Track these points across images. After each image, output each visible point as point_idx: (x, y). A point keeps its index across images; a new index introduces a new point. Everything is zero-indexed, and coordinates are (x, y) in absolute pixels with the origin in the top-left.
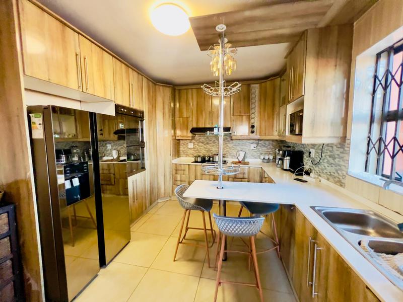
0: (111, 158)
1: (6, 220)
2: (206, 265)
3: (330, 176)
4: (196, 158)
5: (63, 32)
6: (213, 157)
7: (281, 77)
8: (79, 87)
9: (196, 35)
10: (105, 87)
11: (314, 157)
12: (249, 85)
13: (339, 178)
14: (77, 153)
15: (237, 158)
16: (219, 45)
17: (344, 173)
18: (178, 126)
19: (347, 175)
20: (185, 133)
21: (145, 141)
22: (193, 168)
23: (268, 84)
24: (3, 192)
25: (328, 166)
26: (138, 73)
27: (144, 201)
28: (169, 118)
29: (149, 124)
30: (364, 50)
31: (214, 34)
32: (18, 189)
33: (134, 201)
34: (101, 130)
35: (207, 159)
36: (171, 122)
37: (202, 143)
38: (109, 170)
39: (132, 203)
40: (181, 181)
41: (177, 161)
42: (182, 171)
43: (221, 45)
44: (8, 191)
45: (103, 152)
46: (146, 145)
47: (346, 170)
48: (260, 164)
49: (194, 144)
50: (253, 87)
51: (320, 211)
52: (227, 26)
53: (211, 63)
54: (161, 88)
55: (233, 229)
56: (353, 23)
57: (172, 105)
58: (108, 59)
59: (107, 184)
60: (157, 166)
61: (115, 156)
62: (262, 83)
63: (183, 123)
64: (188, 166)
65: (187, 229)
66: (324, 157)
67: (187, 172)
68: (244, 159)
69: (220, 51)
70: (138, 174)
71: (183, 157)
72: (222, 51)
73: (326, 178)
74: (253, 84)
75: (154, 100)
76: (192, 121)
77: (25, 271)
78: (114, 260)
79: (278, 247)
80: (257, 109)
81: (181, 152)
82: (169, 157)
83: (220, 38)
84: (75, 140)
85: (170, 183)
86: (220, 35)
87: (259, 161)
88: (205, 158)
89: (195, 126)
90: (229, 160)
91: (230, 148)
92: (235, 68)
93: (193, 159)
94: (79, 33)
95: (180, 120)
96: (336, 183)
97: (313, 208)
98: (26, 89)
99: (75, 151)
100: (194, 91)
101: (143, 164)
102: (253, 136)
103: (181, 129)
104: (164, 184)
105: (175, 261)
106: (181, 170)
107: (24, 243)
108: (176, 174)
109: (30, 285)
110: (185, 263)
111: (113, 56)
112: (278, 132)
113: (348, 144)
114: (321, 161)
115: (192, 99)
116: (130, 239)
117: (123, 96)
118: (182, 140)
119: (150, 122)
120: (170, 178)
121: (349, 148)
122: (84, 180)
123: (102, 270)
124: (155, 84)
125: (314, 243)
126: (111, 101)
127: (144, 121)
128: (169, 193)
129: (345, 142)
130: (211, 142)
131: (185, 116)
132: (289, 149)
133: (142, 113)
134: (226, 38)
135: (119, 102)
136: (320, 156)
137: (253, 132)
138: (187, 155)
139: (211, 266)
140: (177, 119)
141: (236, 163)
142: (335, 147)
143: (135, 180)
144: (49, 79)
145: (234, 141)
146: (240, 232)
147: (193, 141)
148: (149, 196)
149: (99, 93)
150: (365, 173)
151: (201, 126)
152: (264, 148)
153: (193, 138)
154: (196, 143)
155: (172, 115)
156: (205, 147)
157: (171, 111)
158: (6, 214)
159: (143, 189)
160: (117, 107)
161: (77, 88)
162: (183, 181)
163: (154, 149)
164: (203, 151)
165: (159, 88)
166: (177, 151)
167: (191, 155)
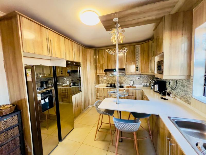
0: (66, 85)
1: (17, 118)
2: (111, 143)
3: (182, 97)
4: (108, 85)
5: (41, 29)
6: (116, 84)
7: (152, 40)
9: (103, 24)
10: (61, 53)
11: (172, 85)
12: (135, 46)
13: (187, 99)
14: (50, 83)
15: (129, 84)
16: (115, 29)
17: (190, 96)
18: (98, 68)
19: (192, 97)
20: (101, 72)
21: (81, 77)
22: (106, 90)
23: (145, 44)
24: (16, 105)
25: (180, 91)
26: (77, 44)
27: (81, 107)
28: (93, 64)
29: (83, 68)
30: (200, 25)
31: (112, 23)
32: (22, 104)
34: (62, 71)
35: (113, 85)
36: (94, 66)
37: (111, 76)
38: (65, 91)
39: (75, 108)
40: (100, 97)
41: (98, 86)
42: (100, 92)
43: (116, 29)
44: (18, 104)
45: (63, 82)
46: (81, 79)
47: (192, 95)
48: (142, 88)
49: (106, 77)
50: (137, 46)
51: (173, 120)
52: (119, 18)
53: (111, 38)
54: (89, 50)
55: (123, 128)
56: (193, 10)
57: (95, 57)
58: (62, 39)
59: (64, 98)
60: (88, 89)
61: (68, 84)
62: (142, 44)
63: (101, 67)
64: (103, 89)
65: (102, 123)
66: (178, 86)
67: (103, 92)
68: (133, 85)
69: (116, 32)
70: (78, 94)
71: (101, 84)
72: (117, 31)
73: (180, 98)
74: (136, 45)
75: (85, 56)
76: (105, 66)
77: (25, 142)
78: (66, 138)
79: (151, 136)
80: (139, 58)
81: (100, 81)
82: (94, 84)
83: (116, 25)
84: (50, 76)
85: (94, 97)
86: (115, 23)
87: (142, 86)
89: (106, 68)
90: (125, 85)
91: (125, 79)
92: (124, 39)
93: (106, 85)
94: (48, 29)
95: (99, 65)
96: (185, 101)
97: (169, 118)
98: (24, 57)
99: (50, 82)
101: (80, 88)
102: (137, 72)
103: (100, 70)
104: (91, 98)
105: (95, 140)
107: (24, 129)
108: (97, 93)
109: (27, 149)
110: (100, 142)
111: (64, 37)
112: (151, 70)
113: (192, 79)
114: (176, 88)
115: (105, 54)
116: (74, 127)
117: (70, 56)
118: (100, 75)
119: (84, 67)
121: (193, 81)
122: (51, 99)
123: (60, 143)
124: (86, 48)
125: (169, 140)
126: (64, 59)
127: (81, 67)
129: (190, 78)
131: (101, 63)
132: (158, 80)
133: (80, 63)
134: (119, 24)
135: (68, 59)
136: (176, 85)
137: (137, 70)
138: (103, 83)
139: (114, 144)
140: (97, 64)
141: (128, 87)
142: (184, 81)
143: (76, 97)
144: (34, 53)
145: (127, 76)
146: (127, 130)
147: (106, 76)
148: (84, 105)
149: (58, 56)
150: (204, 97)
151: (110, 68)
152: (144, 79)
153: (106, 74)
156: (112, 78)
157: (94, 61)
158: (17, 116)
159: (81, 102)
160: (67, 62)
161: (47, 55)
162: (101, 97)
163: (86, 81)
164: (111, 81)
165: (88, 50)
166: (98, 81)
167: (105, 83)
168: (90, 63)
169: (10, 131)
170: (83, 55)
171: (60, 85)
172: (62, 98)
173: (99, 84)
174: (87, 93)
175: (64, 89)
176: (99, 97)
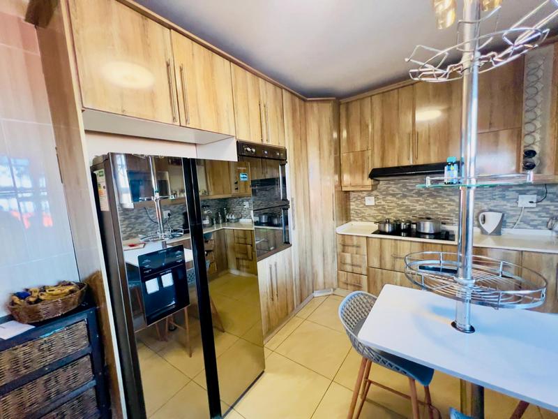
1: (85, 332)
4: (382, 225)
6: (418, 225)
8: (174, 118)
10: (218, 114)
14: (208, 214)
15: (481, 227)
18: (345, 167)
20: (358, 180)
21: (289, 198)
22: (375, 244)
24: (85, 287)
26: (275, 85)
27: (289, 297)
28: (330, 154)
29: (295, 169)
33: (273, 299)
35: (403, 226)
36: (332, 161)
37: (394, 195)
38: (245, 239)
39: (270, 301)
40: (353, 265)
41: (344, 229)
42: (355, 249)
45: (240, 213)
46: (290, 204)
49: (376, 197)
54: (315, 105)
57: (335, 135)
58: (222, 65)
59: (243, 259)
60: (311, 237)
63: (355, 161)
64: (365, 239)
65: (371, 382)
67: (364, 250)
70: (278, 254)
71: (355, 220)
75: (303, 128)
76: (372, 156)
81: (352, 212)
82: (331, 222)
85: (332, 267)
88: (400, 225)
89: (378, 165)
93: (376, 227)
94: (170, 28)
95: (348, 156)
98: (87, 132)
100: (376, 99)
101: (286, 232)
103: (351, 173)
104: (323, 267)
106: (353, 246)
108: (343, 251)
111: (231, 61)
115: (372, 115)
116: (264, 368)
117: (249, 126)
118: (353, 191)
119: (297, 164)
120: (334, 257)
124: (305, 101)
126: (230, 136)
127: (287, 166)
128: (332, 284)
130: (411, 194)
131: (358, 148)
133: (285, 151)
135: (244, 137)
137: (530, 167)
138: (363, 218)
140: (344, 155)
143: (273, 264)
144: (123, 111)
147: (375, 193)
151: (392, 163)
153: (374, 187)
154: (381, 197)
155: (336, 150)
156: (400, 202)
157: (333, 143)
159: (288, 279)
160: (241, 146)
161: (170, 121)
162: (357, 266)
163: (305, 210)
164: (395, 210)
165: (312, 107)
166: (344, 211)
167: (371, 219)
168: (318, 152)
169: (65, 371)
170: (294, 126)
171: (233, 221)
172: (237, 259)
173: (350, 223)
174: (309, 254)
175: (241, 234)
176: (349, 268)
